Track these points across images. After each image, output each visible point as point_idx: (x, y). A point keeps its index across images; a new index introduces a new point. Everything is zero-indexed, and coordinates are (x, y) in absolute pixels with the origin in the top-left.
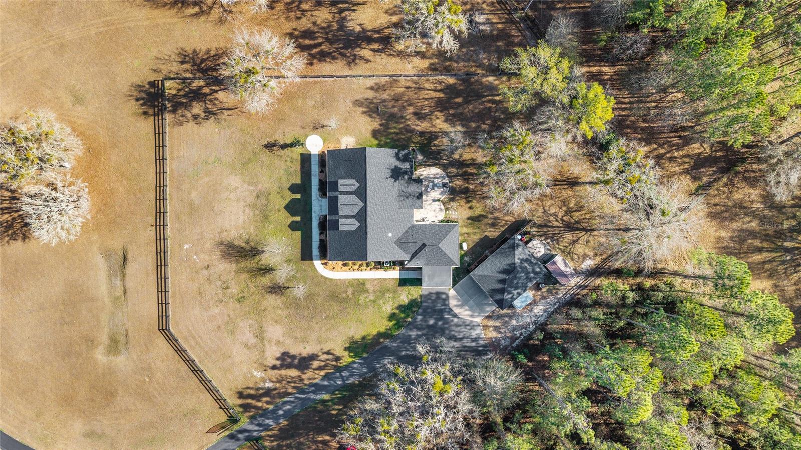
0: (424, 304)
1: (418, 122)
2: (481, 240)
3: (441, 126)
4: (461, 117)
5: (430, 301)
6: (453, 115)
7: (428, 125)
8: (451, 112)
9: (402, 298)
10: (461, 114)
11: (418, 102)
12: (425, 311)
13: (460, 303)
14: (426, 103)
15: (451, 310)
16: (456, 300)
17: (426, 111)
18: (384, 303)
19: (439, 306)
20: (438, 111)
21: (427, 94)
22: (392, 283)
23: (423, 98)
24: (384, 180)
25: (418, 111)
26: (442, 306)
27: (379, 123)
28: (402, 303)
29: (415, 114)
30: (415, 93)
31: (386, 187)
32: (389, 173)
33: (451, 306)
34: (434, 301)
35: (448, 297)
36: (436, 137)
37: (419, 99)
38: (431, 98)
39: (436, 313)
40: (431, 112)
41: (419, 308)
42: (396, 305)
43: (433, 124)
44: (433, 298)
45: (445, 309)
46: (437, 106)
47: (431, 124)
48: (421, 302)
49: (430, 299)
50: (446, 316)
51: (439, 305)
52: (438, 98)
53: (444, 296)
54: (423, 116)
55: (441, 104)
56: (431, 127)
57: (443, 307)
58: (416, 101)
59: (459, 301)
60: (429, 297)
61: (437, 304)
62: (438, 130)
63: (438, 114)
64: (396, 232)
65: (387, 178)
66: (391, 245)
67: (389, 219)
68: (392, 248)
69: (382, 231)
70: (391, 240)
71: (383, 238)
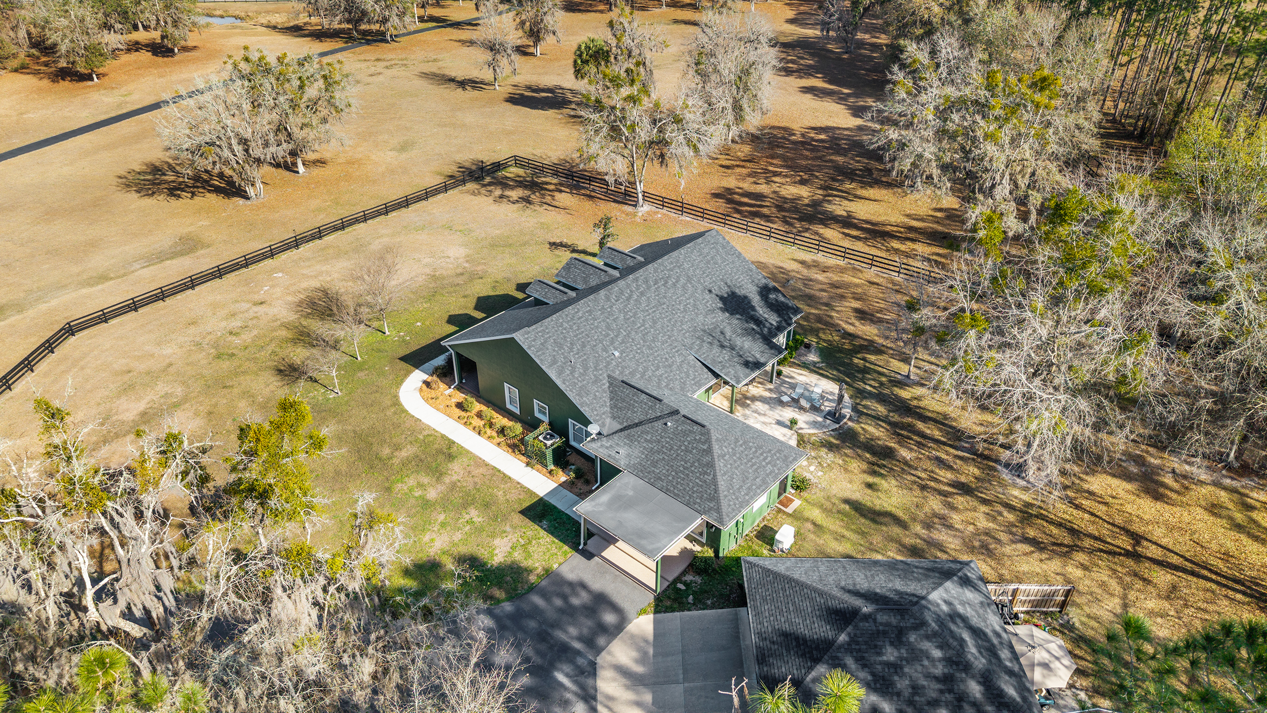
0: (537, 600)
1: (854, 321)
5: (558, 602)
9: (497, 542)
12: (517, 618)
13: (639, 669)
15: (592, 670)
16: (634, 654)
18: (443, 525)
19: (570, 634)
22: (513, 496)
24: (701, 287)
26: (580, 639)
28: (483, 553)
29: (859, 311)
31: (692, 297)
32: (721, 289)
33: (603, 659)
34: (570, 612)
35: (620, 627)
36: (880, 352)
39: (543, 647)
41: (510, 599)
42: (464, 550)
44: (575, 601)
45: (578, 653)
48: (532, 588)
49: (565, 598)
50: (560, 677)
51: (573, 631)
53: (609, 618)
57: (577, 645)
59: (642, 660)
60: (567, 590)
61: (574, 624)
64: (633, 365)
65: (710, 291)
66: (596, 369)
67: (643, 335)
68: (595, 376)
69: (608, 335)
70: (608, 363)
71: (595, 346)
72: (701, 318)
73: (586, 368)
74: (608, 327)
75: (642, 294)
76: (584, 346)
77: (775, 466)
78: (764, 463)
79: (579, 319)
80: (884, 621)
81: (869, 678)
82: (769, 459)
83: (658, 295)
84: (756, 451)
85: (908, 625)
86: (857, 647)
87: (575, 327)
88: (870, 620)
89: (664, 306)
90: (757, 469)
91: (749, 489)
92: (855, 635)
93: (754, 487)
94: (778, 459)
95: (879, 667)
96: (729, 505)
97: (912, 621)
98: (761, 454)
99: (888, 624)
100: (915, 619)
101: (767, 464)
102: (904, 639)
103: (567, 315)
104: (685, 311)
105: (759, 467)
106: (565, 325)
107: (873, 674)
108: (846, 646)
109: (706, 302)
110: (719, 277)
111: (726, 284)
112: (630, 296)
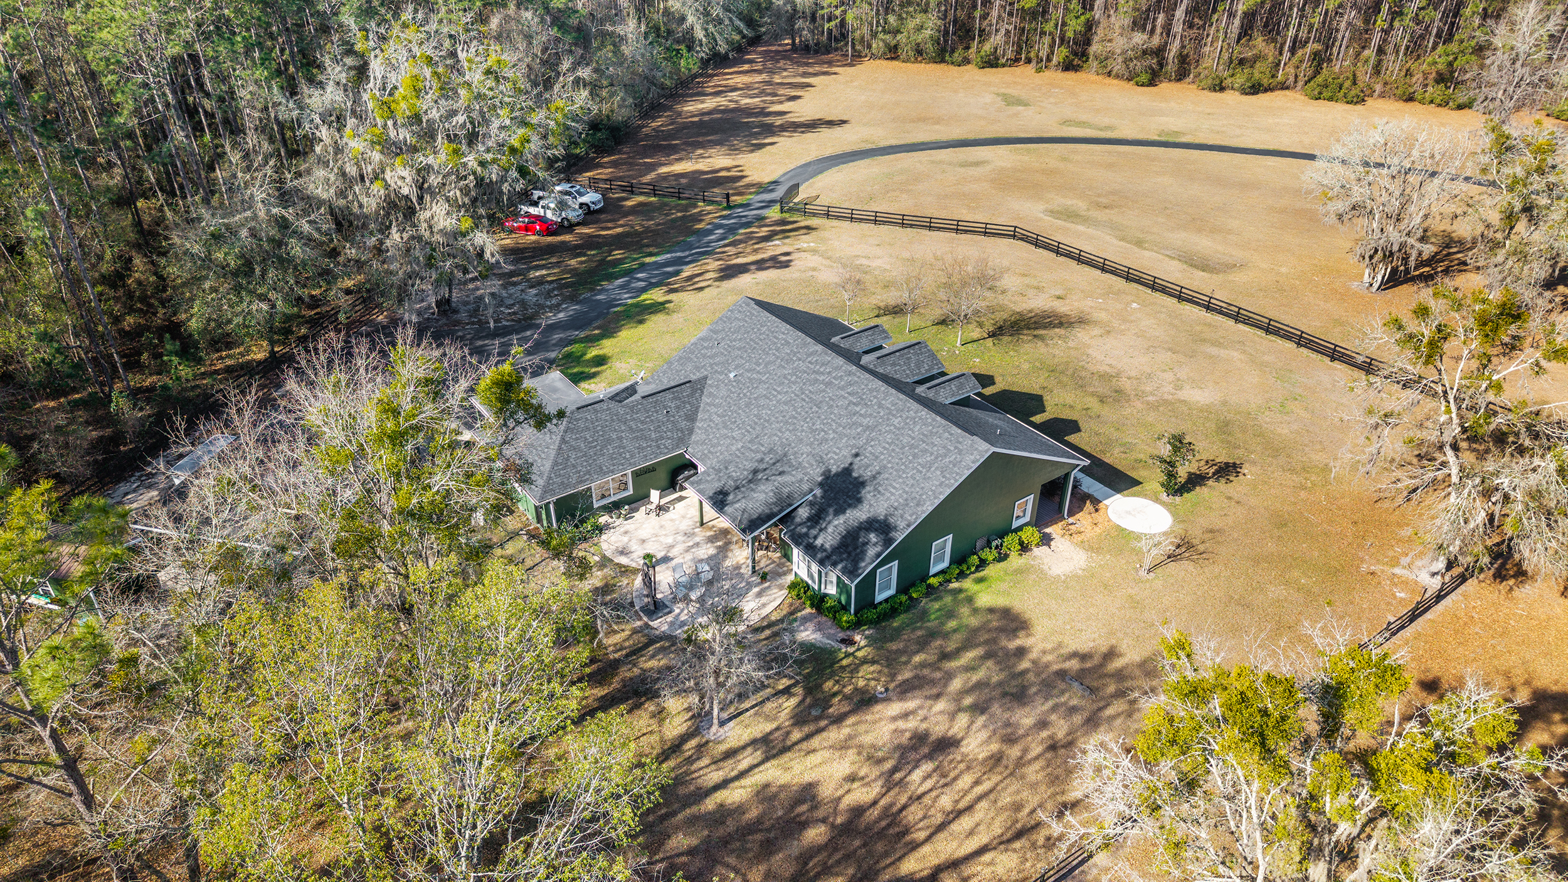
1: (912, 724)
3: (814, 759)
4: (759, 837)
6: (794, 826)
7: (867, 739)
8: (815, 834)
10: (768, 848)
11: (977, 783)
14: (946, 801)
17: (917, 775)
20: (875, 803)
21: (971, 833)
23: (969, 808)
25: (945, 759)
27: (1033, 655)
29: (946, 744)
30: (1017, 807)
36: (800, 718)
37: (980, 798)
38: (941, 827)
40: (891, 782)
43: (851, 752)
46: (893, 816)
47: (860, 747)
52: (915, 846)
54: (913, 756)
55: (881, 834)
56: (850, 737)
58: (986, 786)
62: (815, 742)
63: (860, 795)
64: (722, 393)
66: (712, 365)
67: (765, 396)
68: (704, 365)
69: (759, 365)
70: (722, 373)
71: (741, 357)
72: (807, 449)
73: (713, 356)
74: (768, 364)
75: (828, 384)
76: (740, 349)
87: (763, 337)
104: (814, 431)
106: (764, 329)
109: (835, 453)
110: (889, 462)
111: (879, 473)
112: (822, 373)
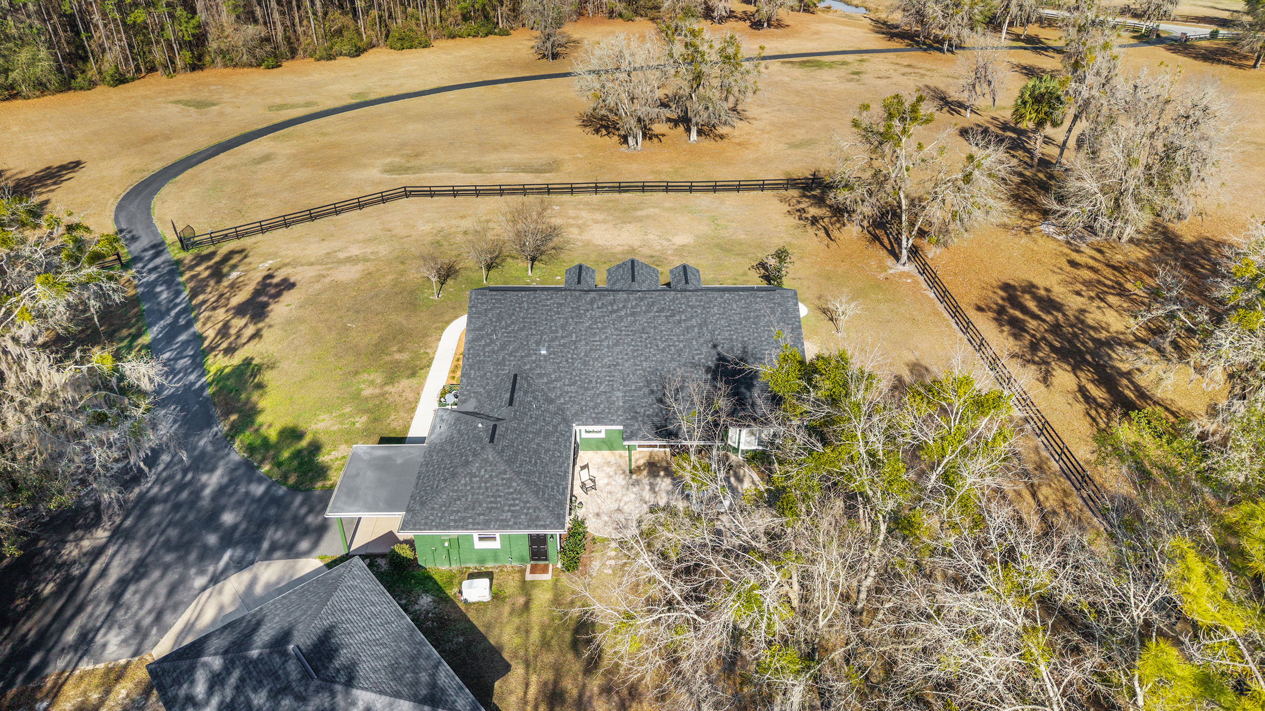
0: (299, 500)
2: (495, 652)
12: (274, 501)
19: (273, 535)
24: (709, 337)
26: (272, 543)
31: (689, 341)
32: (731, 351)
33: (260, 565)
41: (292, 487)
45: (258, 550)
48: (309, 491)
50: (226, 554)
51: (277, 534)
53: (304, 545)
57: (265, 545)
61: (285, 531)
64: (550, 368)
65: (715, 346)
66: (511, 354)
67: (591, 350)
68: (504, 358)
69: (557, 332)
70: (529, 355)
71: (532, 335)
72: (674, 365)
73: (502, 348)
74: (563, 327)
75: (633, 314)
76: (522, 330)
77: (515, 518)
78: (507, 508)
79: (543, 305)
80: (289, 669)
81: (228, 700)
82: (518, 508)
83: (648, 323)
84: (512, 493)
85: (296, 689)
86: (252, 669)
87: (532, 311)
88: (283, 659)
89: (644, 336)
90: (492, 508)
91: (464, 518)
92: (263, 659)
93: (470, 520)
94: (526, 514)
95: (242, 698)
96: (427, 518)
97: (302, 689)
98: (514, 499)
99: (287, 674)
100: (305, 690)
101: (509, 511)
102: (280, 697)
103: (535, 297)
104: (663, 350)
105: (497, 508)
106: (525, 305)
107: (233, 700)
108: (248, 661)
109: (698, 354)
110: (743, 337)
111: (744, 348)
112: (618, 310)
